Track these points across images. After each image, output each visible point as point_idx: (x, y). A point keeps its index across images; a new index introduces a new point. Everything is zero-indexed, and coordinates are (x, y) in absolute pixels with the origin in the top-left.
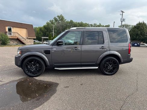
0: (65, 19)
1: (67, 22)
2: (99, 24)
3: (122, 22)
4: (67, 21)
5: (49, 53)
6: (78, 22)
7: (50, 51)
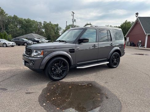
0: (6, 13)
1: (10, 17)
2: (49, 22)
3: (73, 22)
4: (9, 15)
5: (74, 52)
6: (23, 18)
7: (74, 49)
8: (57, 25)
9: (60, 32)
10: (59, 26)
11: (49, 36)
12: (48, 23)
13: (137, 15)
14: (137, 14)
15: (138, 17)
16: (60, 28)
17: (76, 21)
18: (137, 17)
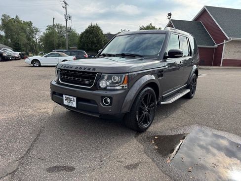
3: (66, 20)
5: (162, 75)
8: (30, 24)
9: (37, 37)
10: (33, 25)
11: (18, 44)
12: (13, 19)
13: (169, 17)
14: (170, 15)
15: (172, 20)
16: (37, 30)
17: (72, 18)
18: (169, 19)
